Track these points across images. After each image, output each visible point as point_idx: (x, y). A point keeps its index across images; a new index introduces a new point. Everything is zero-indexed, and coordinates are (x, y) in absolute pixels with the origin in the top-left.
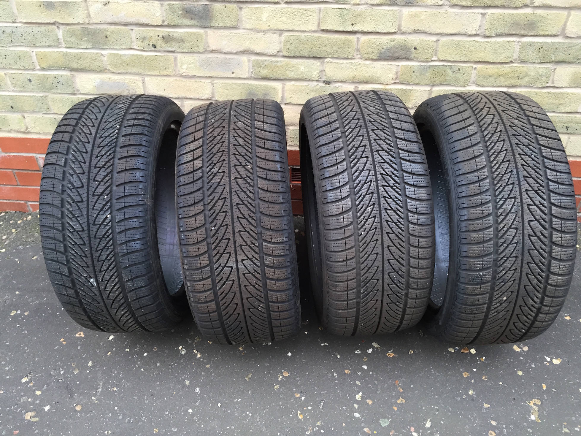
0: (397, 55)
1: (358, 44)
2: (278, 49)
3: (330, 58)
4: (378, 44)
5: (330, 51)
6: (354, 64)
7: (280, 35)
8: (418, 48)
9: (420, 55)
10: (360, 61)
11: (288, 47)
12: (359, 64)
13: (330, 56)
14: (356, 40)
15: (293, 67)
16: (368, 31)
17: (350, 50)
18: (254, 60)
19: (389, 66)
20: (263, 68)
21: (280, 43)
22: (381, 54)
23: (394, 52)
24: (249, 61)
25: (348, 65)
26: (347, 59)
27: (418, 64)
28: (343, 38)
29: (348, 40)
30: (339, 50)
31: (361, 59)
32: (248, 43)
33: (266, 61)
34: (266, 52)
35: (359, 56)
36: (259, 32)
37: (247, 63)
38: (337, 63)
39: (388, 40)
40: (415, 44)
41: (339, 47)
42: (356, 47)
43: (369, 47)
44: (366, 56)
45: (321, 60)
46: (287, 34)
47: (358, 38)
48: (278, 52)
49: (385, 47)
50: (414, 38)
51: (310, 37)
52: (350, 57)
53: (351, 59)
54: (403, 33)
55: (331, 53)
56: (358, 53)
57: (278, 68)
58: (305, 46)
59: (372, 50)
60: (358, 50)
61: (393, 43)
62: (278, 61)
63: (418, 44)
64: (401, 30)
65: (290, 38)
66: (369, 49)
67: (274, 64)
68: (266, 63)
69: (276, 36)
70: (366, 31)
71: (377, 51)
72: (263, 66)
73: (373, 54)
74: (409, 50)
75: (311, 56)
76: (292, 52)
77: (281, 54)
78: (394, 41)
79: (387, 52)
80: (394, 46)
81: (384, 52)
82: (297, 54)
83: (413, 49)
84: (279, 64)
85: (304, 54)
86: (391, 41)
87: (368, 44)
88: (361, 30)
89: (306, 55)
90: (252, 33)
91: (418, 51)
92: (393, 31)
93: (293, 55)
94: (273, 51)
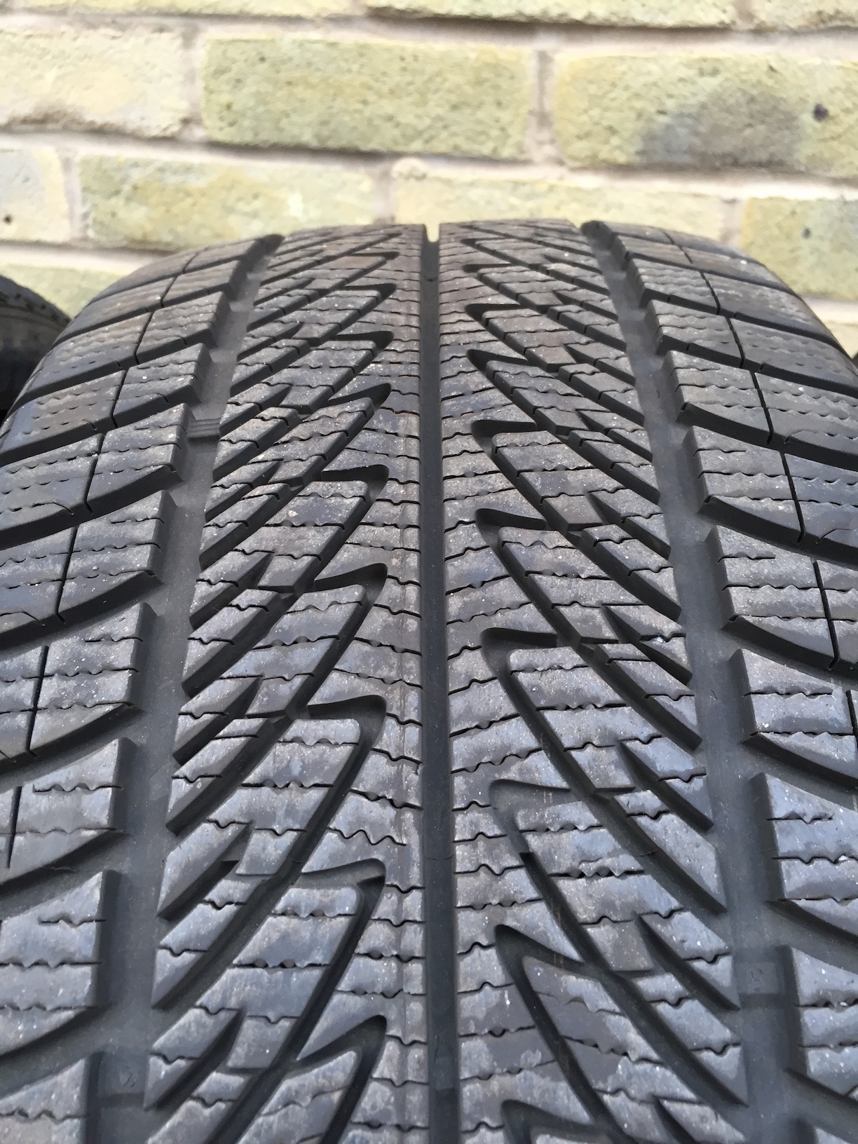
0: (728, 144)
1: (542, 90)
2: (184, 108)
3: (418, 155)
4: (636, 84)
5: (414, 121)
6: (526, 189)
7: (188, 40)
8: (832, 110)
9: (843, 149)
10: (552, 174)
11: (225, 98)
12: (552, 188)
13: (417, 146)
14: (531, 65)
15: (256, 197)
16: (590, 16)
17: (505, 116)
18: (85, 162)
19: (691, 204)
20: (129, 199)
21: (190, 77)
22: (650, 137)
23: (717, 130)
24: (67, 164)
25: (497, 194)
26: (492, 160)
27: (830, 193)
28: (473, 56)
29: (497, 68)
30: (455, 116)
31: (560, 163)
32: (51, 75)
33: (136, 165)
34: (132, 120)
35: (549, 150)
36: (92, 26)
37: (56, 176)
38: (448, 182)
39: (688, 65)
40: (818, 92)
41: (454, 98)
42: (533, 105)
43: (594, 100)
44: (581, 148)
45: (379, 168)
46: (214, 32)
47: (544, 58)
48: (186, 122)
49: (670, 104)
50: (818, 61)
51: (320, 47)
52: (506, 152)
53: (512, 162)
54: (761, 32)
55: (419, 134)
56: (545, 135)
57: (189, 201)
58: (300, 91)
59: (611, 118)
60: (543, 119)
61: (710, 84)
62: (188, 169)
63: (832, 91)
64: (750, 16)
65: (233, 52)
66: (595, 113)
67: (172, 180)
68: (136, 175)
69: (168, 43)
70: (578, 15)
71: (630, 126)
72: (127, 188)
73: (615, 141)
74: (788, 121)
75: (332, 144)
76: (246, 123)
77: (198, 133)
78: (715, 72)
79: (682, 131)
80: (717, 98)
81: (668, 127)
82: (268, 135)
83: (807, 118)
84: (195, 183)
85: (296, 131)
86: (702, 73)
87: (593, 89)
88: (554, 12)
89: (307, 137)
90: (64, 28)
91: (831, 128)
92: (711, 17)
93: (248, 138)
94: (162, 120)
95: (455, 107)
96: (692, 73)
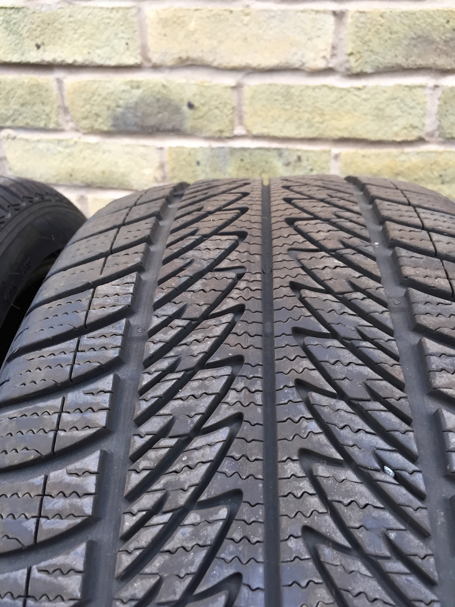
0: (152, 121)
1: (62, 97)
3: (9, 127)
4: (104, 93)
5: (5, 112)
6: (64, 143)
8: (196, 104)
9: (205, 123)
10: (75, 136)
12: (76, 143)
13: (9, 123)
14: (54, 85)
16: (75, 61)
17: (47, 109)
19: (142, 150)
22: (116, 118)
23: (145, 115)
25: (51, 146)
26: (45, 130)
27: (205, 144)
28: (26, 81)
29: (38, 86)
30: (23, 109)
31: (77, 130)
35: (71, 125)
38: (27, 140)
39: (126, 83)
40: (188, 95)
41: (21, 101)
42: (59, 103)
43: (87, 101)
44: (85, 123)
47: (59, 81)
49: (121, 102)
50: (184, 81)
52: (51, 126)
53: (55, 130)
54: (156, 67)
55: (8, 118)
56: (68, 118)
59: (96, 109)
60: (66, 110)
61: (137, 93)
63: (195, 95)
64: (149, 60)
66: (88, 107)
70: (70, 61)
71: (105, 113)
73: (100, 120)
74: (177, 110)
78: (138, 87)
79: (130, 115)
80: (142, 99)
81: (123, 114)
83: (185, 108)
86: (132, 87)
87: (84, 96)
88: (59, 60)
91: (198, 114)
92: (131, 61)
95: (23, 105)
96: (128, 88)
